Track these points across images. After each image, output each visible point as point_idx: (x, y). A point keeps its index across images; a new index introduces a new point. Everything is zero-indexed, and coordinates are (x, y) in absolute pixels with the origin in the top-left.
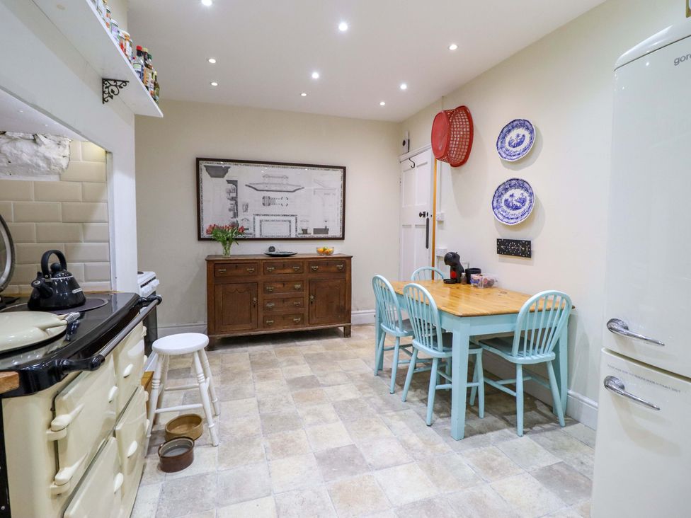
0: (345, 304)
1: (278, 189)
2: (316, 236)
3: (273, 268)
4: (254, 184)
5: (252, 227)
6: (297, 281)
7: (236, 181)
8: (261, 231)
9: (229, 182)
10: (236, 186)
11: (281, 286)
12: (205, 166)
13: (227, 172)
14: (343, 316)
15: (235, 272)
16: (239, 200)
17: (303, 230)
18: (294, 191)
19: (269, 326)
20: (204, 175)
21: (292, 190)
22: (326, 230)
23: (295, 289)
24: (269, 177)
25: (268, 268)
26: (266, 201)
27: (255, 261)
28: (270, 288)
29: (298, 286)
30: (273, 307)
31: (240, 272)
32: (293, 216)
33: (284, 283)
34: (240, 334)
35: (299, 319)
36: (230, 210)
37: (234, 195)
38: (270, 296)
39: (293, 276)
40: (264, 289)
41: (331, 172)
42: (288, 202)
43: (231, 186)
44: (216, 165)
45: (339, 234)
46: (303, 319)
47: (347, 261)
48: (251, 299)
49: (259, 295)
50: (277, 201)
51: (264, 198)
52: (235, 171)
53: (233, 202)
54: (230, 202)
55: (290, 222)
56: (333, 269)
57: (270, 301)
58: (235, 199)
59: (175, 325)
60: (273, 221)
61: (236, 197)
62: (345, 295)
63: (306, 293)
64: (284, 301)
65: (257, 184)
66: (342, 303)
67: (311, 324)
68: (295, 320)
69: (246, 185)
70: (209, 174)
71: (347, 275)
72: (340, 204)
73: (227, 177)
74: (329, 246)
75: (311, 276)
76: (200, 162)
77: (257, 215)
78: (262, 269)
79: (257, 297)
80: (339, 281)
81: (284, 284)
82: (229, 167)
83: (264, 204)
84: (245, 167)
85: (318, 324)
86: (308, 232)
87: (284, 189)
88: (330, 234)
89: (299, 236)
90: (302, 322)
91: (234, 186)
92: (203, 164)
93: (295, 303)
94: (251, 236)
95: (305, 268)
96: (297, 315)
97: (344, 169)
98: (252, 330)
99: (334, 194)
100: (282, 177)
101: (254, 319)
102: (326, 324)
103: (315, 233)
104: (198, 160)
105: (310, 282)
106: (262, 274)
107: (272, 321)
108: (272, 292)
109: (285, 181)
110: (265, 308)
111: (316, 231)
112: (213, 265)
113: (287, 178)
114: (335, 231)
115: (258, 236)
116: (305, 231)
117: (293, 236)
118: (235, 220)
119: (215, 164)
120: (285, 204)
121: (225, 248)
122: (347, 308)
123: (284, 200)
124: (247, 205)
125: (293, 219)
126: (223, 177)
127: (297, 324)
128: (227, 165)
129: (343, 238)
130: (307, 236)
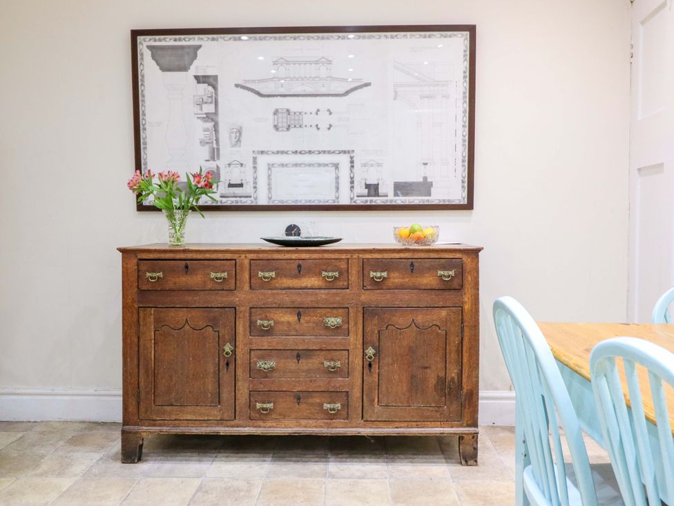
0: (460, 374)
1: (309, 90)
2: (401, 200)
3: (273, 274)
4: (254, 81)
5: (251, 180)
6: (333, 308)
7: (216, 78)
8: (270, 189)
9: (199, 79)
10: (215, 88)
11: (292, 318)
12: (149, 47)
13: (195, 56)
14: (454, 407)
15: (184, 280)
16: (221, 119)
17: (368, 186)
18: (347, 93)
19: (264, 415)
20: (148, 66)
21: (342, 91)
22: (425, 187)
23: (327, 328)
24: (288, 63)
25: (261, 274)
26: (283, 120)
27: (228, 256)
28: (266, 323)
29: (333, 321)
30: (272, 370)
31: (195, 280)
32: (344, 152)
33: (299, 311)
34: (195, 430)
35: (338, 406)
36: (203, 143)
37: (210, 108)
38: (265, 343)
39: (323, 294)
40: (252, 323)
41: (437, 39)
42: (333, 120)
43: (204, 89)
44: (172, 43)
45: (459, 196)
46: (346, 406)
47: (467, 260)
48: (220, 350)
49: (240, 338)
50: (306, 120)
51: (276, 112)
52: (211, 56)
53: (210, 125)
54: (201, 125)
55: (336, 166)
56: (428, 280)
57: (268, 353)
58: (211, 118)
59: (91, 391)
60: (296, 165)
61: (216, 113)
62: (460, 352)
63: (354, 340)
64: (298, 356)
65: (260, 81)
66: (453, 373)
67: (368, 422)
68: (327, 406)
69: (237, 86)
70: (158, 64)
71: (467, 298)
72: (463, 119)
73: (193, 71)
74: (424, 224)
75: (368, 297)
76: (140, 39)
77: (262, 152)
78: (247, 276)
79: (234, 341)
80: (444, 313)
81: (299, 315)
82: (200, 47)
83: (276, 128)
84: (232, 42)
85: (387, 422)
86: (381, 191)
87: (324, 90)
88: (436, 197)
89: (360, 202)
90: (345, 414)
91: (210, 88)
92: (144, 43)
93: (327, 364)
94: (247, 202)
95: (354, 276)
96: (333, 394)
97: (471, 29)
98: (221, 421)
99: (446, 97)
100: (317, 62)
101: (226, 395)
102: (409, 422)
103: (396, 195)
104: (135, 34)
105: (368, 312)
106: (247, 287)
107: (270, 406)
108: (269, 332)
109: (323, 72)
110: (252, 371)
111: (400, 188)
112: (135, 261)
113: (330, 62)
114: (449, 188)
115: (263, 201)
116: (373, 189)
117: (345, 201)
118: (212, 165)
119: (169, 41)
120: (323, 126)
121: (174, 226)
122: (466, 387)
123: (324, 115)
124: (240, 132)
125: (344, 160)
126: (185, 68)
127: (332, 417)
128: (193, 40)
129: (469, 206)
130: (378, 201)
